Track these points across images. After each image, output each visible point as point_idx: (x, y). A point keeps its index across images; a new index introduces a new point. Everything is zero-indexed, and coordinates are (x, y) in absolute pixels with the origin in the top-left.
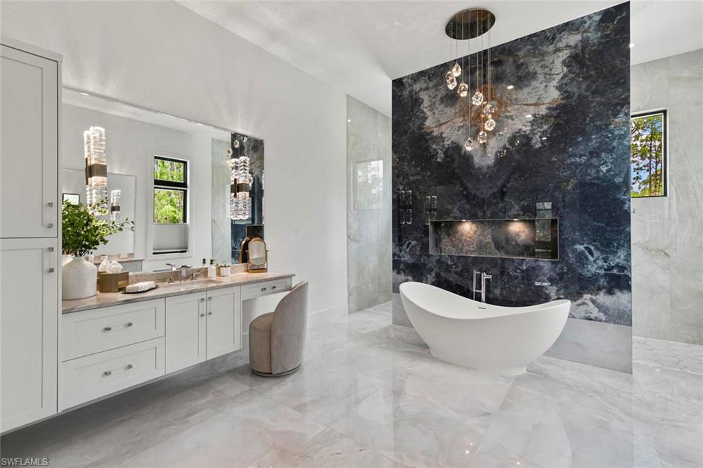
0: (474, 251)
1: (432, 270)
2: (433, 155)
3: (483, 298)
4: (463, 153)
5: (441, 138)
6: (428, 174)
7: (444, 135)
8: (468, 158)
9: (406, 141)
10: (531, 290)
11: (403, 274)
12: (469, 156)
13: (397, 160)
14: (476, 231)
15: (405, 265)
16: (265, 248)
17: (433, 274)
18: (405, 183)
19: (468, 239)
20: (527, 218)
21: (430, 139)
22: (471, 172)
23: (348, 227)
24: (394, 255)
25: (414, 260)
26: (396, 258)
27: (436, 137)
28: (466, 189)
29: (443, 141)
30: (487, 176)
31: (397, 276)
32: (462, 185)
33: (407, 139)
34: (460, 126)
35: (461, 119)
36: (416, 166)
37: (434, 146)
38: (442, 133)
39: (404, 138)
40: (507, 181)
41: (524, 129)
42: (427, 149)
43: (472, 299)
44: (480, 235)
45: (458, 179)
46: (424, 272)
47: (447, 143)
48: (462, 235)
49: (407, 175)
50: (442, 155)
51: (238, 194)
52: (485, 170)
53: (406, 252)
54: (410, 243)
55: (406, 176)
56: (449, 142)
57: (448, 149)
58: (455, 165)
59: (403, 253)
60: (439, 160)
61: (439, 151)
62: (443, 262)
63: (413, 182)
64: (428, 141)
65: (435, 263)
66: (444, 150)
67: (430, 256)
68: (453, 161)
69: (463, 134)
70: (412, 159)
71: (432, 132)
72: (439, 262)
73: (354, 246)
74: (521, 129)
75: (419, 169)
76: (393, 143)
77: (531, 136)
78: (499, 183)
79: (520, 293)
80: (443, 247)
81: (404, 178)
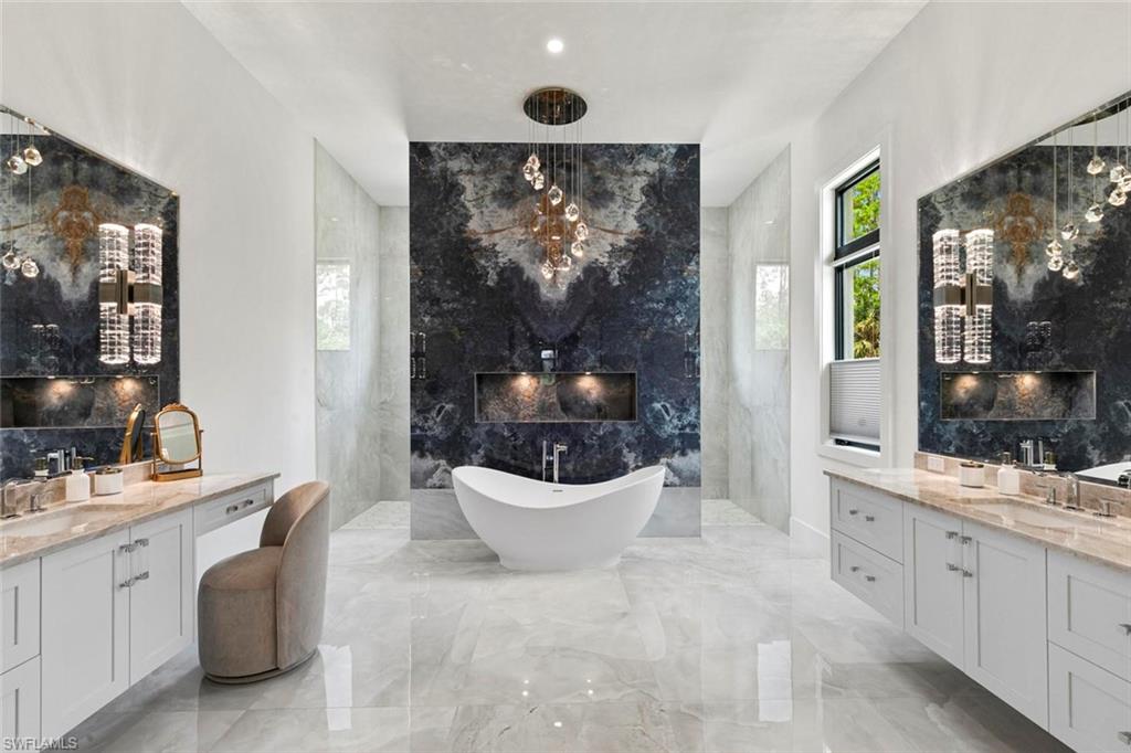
0: (534, 416)
1: (479, 446)
2: (481, 275)
3: (556, 477)
4: (525, 278)
5: (492, 252)
6: (474, 302)
7: (497, 248)
8: (531, 287)
9: (436, 245)
10: (608, 460)
11: (430, 457)
12: (532, 285)
13: (420, 273)
14: (537, 389)
15: (434, 443)
16: (196, 426)
17: (482, 452)
18: (433, 312)
19: (526, 399)
20: (604, 372)
21: (475, 250)
22: (535, 307)
23: (318, 381)
24: (413, 428)
25: (449, 434)
26: (418, 432)
27: (485, 249)
28: (529, 329)
29: (496, 257)
30: (558, 313)
31: (418, 460)
32: (524, 323)
33: (437, 242)
34: (520, 241)
35: (523, 230)
36: (452, 288)
37: (483, 262)
38: (495, 245)
39: (432, 240)
40: (582, 323)
41: (601, 260)
42: (472, 264)
43: (541, 480)
44: (541, 394)
45: (519, 315)
46: (468, 450)
47: (502, 260)
48: (518, 394)
49: (439, 299)
50: (495, 277)
51: (129, 305)
52: (554, 306)
53: (436, 422)
54: (443, 407)
55: (436, 301)
56: (505, 260)
57: (503, 270)
58: (515, 293)
59: (431, 423)
60: (490, 283)
61: (489, 269)
62: (496, 434)
63: (448, 311)
64: (472, 252)
65: (483, 436)
66: (498, 270)
67: (477, 425)
68: (511, 288)
69: (525, 251)
70: (446, 275)
71: (479, 240)
72: (491, 434)
73: (326, 415)
74: (597, 260)
75: (457, 293)
76: (411, 246)
77: (608, 270)
78: (572, 325)
79: (597, 466)
80: (490, 411)
81: (432, 305)
